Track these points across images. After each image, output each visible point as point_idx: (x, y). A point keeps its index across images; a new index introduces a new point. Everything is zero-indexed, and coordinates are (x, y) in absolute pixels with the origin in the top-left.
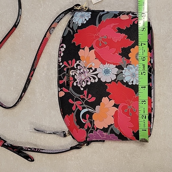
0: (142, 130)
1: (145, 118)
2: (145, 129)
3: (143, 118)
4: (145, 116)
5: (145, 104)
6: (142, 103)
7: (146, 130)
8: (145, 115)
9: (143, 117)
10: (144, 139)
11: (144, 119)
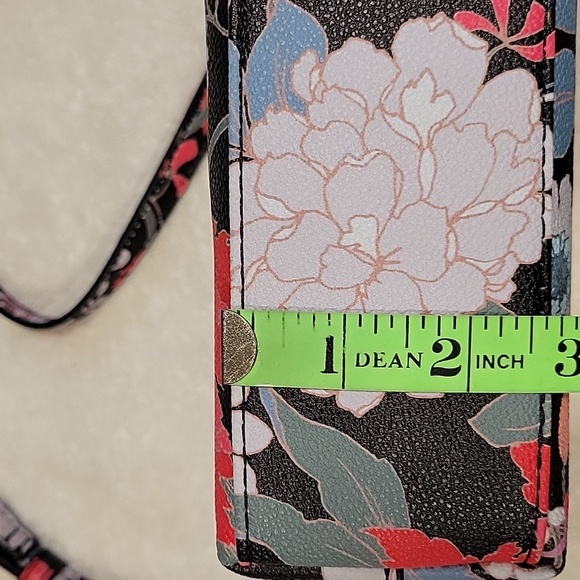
0: (330, 341)
1: (435, 371)
2: (337, 365)
3: (437, 348)
4: (454, 372)
5: (559, 368)
6: (562, 348)
7: (329, 369)
8: (464, 370)
9: (448, 349)
10: (250, 353)
11: (431, 359)
